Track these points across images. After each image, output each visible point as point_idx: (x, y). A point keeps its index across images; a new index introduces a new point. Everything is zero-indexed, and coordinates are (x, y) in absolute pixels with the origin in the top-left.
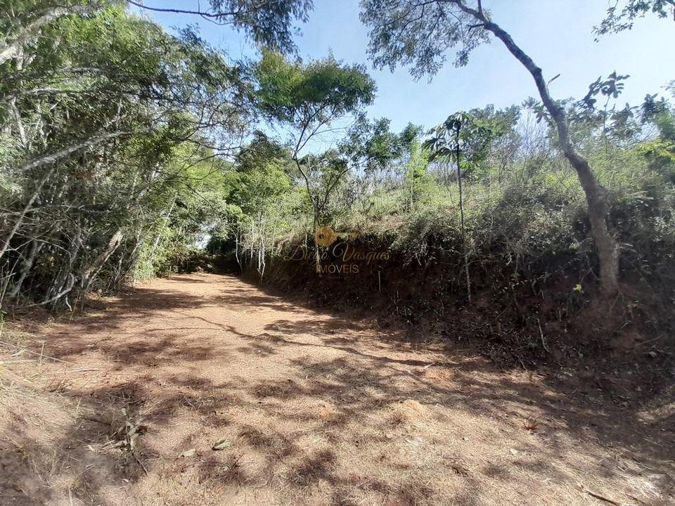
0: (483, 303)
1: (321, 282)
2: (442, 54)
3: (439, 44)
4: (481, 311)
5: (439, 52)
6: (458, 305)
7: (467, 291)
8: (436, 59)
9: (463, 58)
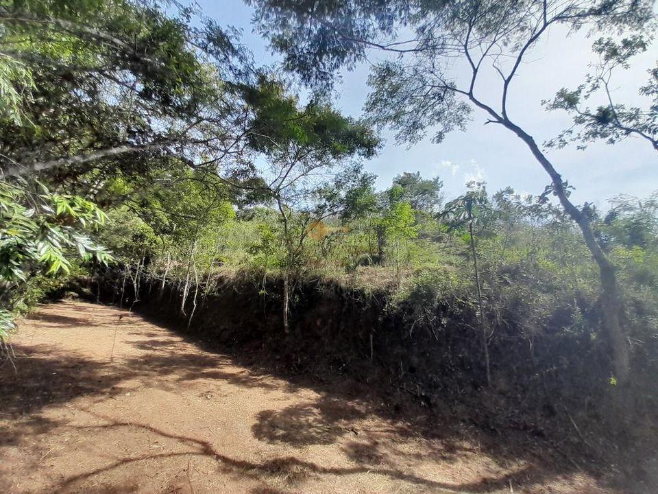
0: (503, 384)
1: (287, 339)
2: (425, 130)
3: (424, 120)
4: (502, 393)
5: (422, 127)
6: (475, 386)
7: (486, 371)
8: (420, 132)
9: (440, 137)
